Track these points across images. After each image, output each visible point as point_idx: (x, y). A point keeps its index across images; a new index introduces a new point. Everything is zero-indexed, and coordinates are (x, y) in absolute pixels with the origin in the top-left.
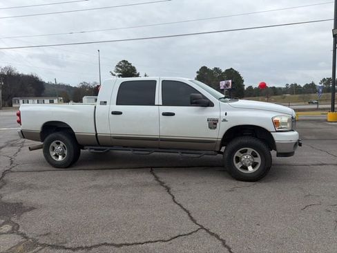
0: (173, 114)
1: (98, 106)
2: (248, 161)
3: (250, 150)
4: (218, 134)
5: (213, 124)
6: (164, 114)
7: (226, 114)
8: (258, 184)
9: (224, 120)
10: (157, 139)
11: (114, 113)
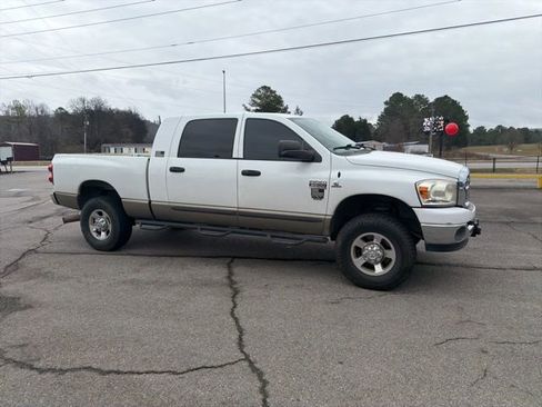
0: (257, 174)
1: (153, 158)
2: (373, 255)
3: (378, 237)
4: (326, 208)
5: (318, 191)
6: (246, 173)
7: (339, 175)
8: (389, 296)
9: (336, 185)
10: (233, 213)
11: (174, 170)
